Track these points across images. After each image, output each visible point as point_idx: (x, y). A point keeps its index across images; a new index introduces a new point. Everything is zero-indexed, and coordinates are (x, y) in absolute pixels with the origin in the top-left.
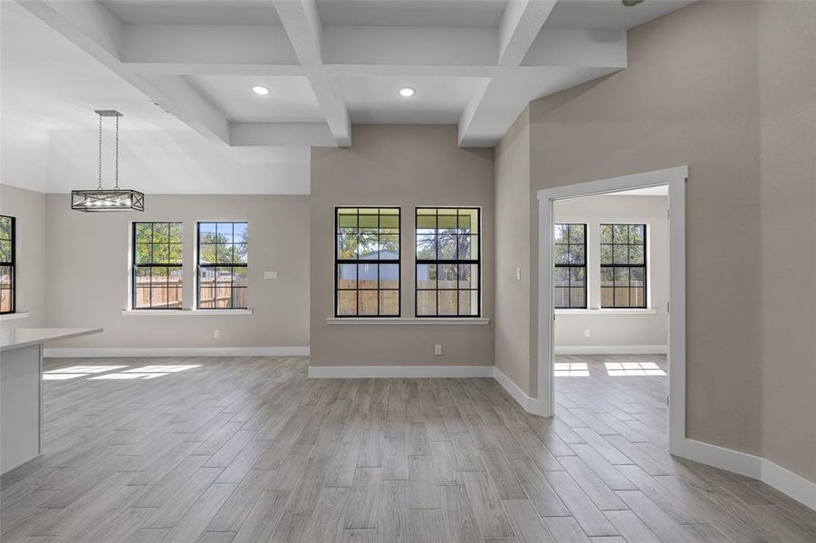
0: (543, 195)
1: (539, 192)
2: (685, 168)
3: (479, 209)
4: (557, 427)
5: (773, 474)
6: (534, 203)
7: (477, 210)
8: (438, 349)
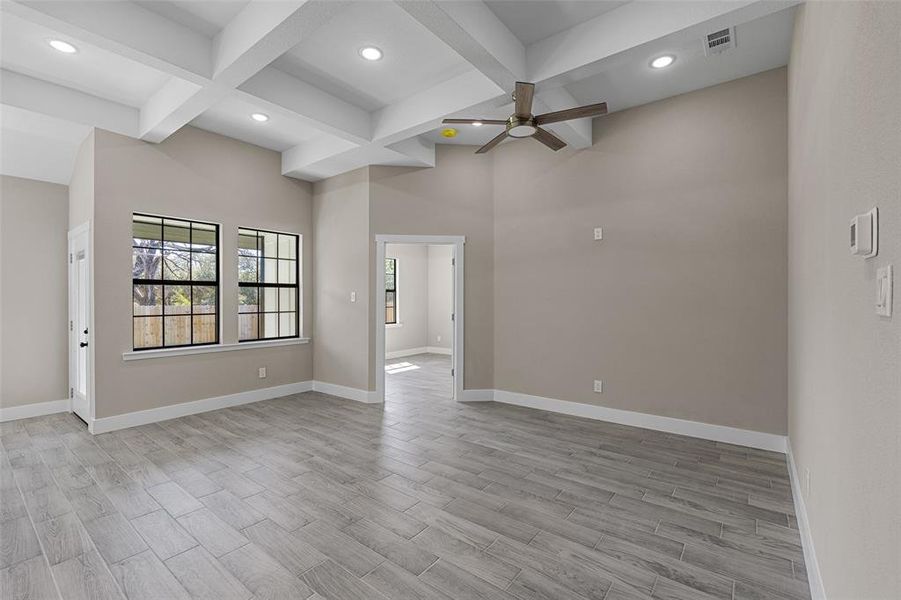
0: (379, 238)
1: (377, 236)
2: (463, 238)
3: (298, 237)
4: (387, 409)
5: (500, 396)
6: (373, 244)
7: (294, 238)
8: (262, 372)
